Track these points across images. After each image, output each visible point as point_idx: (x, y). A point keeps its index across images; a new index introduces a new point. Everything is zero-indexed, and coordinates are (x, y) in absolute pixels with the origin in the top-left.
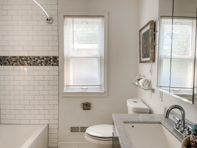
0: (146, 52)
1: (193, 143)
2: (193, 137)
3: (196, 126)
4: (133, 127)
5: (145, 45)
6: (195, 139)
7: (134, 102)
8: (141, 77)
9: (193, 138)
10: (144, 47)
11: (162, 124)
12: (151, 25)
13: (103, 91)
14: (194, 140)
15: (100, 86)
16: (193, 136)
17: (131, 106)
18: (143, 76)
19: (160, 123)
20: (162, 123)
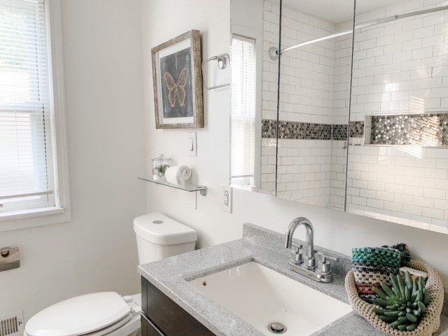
0: (177, 104)
1: (366, 286)
2: (364, 276)
3: (362, 254)
4: (205, 284)
5: (171, 85)
6: (367, 279)
7: (154, 222)
8: (165, 163)
9: (363, 278)
10: (168, 91)
11: (257, 262)
12: (195, 40)
13: (58, 207)
14: (367, 282)
15: (46, 196)
16: (364, 273)
17: (153, 233)
18: (170, 159)
19: (253, 260)
20: (256, 258)
